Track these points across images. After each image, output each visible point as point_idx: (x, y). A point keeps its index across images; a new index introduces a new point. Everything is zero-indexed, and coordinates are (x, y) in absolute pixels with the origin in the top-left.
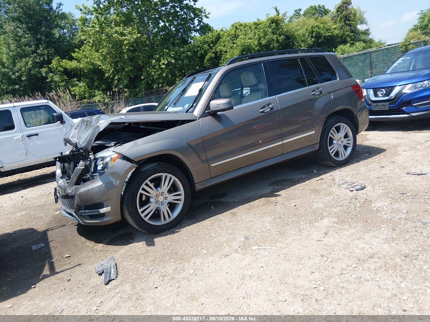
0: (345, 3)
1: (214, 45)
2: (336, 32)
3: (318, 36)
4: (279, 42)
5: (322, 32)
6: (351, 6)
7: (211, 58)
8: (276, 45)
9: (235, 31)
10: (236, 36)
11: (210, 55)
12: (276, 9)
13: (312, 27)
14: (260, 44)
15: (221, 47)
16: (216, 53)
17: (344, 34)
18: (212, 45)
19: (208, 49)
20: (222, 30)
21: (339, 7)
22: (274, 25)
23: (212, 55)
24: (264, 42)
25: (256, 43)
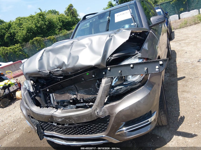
0: (70, 6)
1: (8, 30)
2: (70, 20)
3: (63, 22)
4: (46, 25)
5: (64, 20)
6: (73, 8)
7: (9, 37)
8: (45, 26)
9: (19, 22)
10: (21, 24)
11: (7, 35)
12: (40, 9)
13: (59, 18)
14: (36, 26)
15: (13, 30)
16: (11, 34)
17: (74, 20)
18: (6, 30)
19: (6, 32)
20: (11, 22)
21: (68, 8)
22: (41, 17)
23: (9, 35)
24: (39, 25)
25: (34, 26)
